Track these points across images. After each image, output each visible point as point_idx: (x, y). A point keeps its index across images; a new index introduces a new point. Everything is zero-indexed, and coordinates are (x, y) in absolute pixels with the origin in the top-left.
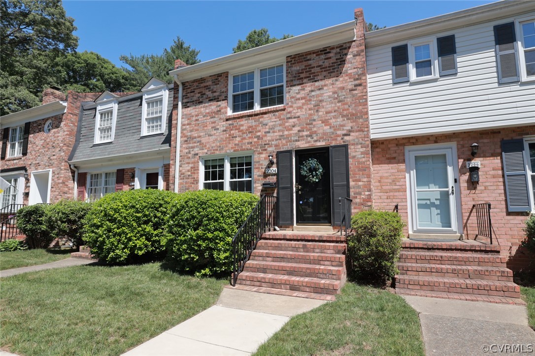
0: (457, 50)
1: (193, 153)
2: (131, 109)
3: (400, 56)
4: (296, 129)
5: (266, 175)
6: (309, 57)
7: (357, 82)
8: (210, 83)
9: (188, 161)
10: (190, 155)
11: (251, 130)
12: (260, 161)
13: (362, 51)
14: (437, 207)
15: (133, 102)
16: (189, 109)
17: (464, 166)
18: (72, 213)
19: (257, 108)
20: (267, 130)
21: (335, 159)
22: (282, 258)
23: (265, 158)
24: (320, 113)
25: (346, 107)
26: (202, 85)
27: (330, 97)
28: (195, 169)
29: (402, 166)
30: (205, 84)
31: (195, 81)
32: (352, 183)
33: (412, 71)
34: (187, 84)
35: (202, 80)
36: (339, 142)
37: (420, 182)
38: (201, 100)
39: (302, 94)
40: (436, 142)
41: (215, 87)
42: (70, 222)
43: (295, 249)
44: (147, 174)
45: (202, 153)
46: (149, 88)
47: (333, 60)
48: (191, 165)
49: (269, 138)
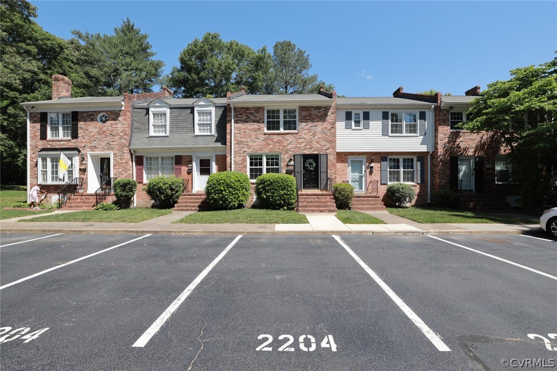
0: (370, 118)
1: (243, 150)
2: (182, 114)
3: (348, 116)
4: (303, 144)
5: (288, 166)
6: (310, 109)
7: (332, 126)
8: (253, 111)
9: (239, 155)
10: (241, 152)
11: (279, 142)
12: (285, 158)
13: (335, 112)
14: (358, 182)
15: (183, 110)
16: (239, 124)
17: (368, 166)
18: (173, 184)
19: (282, 130)
20: (288, 143)
21: (322, 160)
22: (311, 202)
23: (287, 157)
24: (316, 138)
25: (327, 137)
26: (247, 112)
27: (320, 131)
28: (245, 160)
29: (346, 164)
30: (250, 112)
31: (242, 108)
32: (329, 171)
33: (353, 124)
34: (237, 109)
35: (247, 109)
36: (324, 152)
37: (353, 171)
38: (247, 120)
39: (307, 127)
40: (359, 155)
41: (257, 115)
42: (172, 189)
43: (315, 198)
44: (200, 160)
45: (250, 151)
46: (200, 103)
47: (322, 113)
48: (241, 158)
49: (289, 147)
